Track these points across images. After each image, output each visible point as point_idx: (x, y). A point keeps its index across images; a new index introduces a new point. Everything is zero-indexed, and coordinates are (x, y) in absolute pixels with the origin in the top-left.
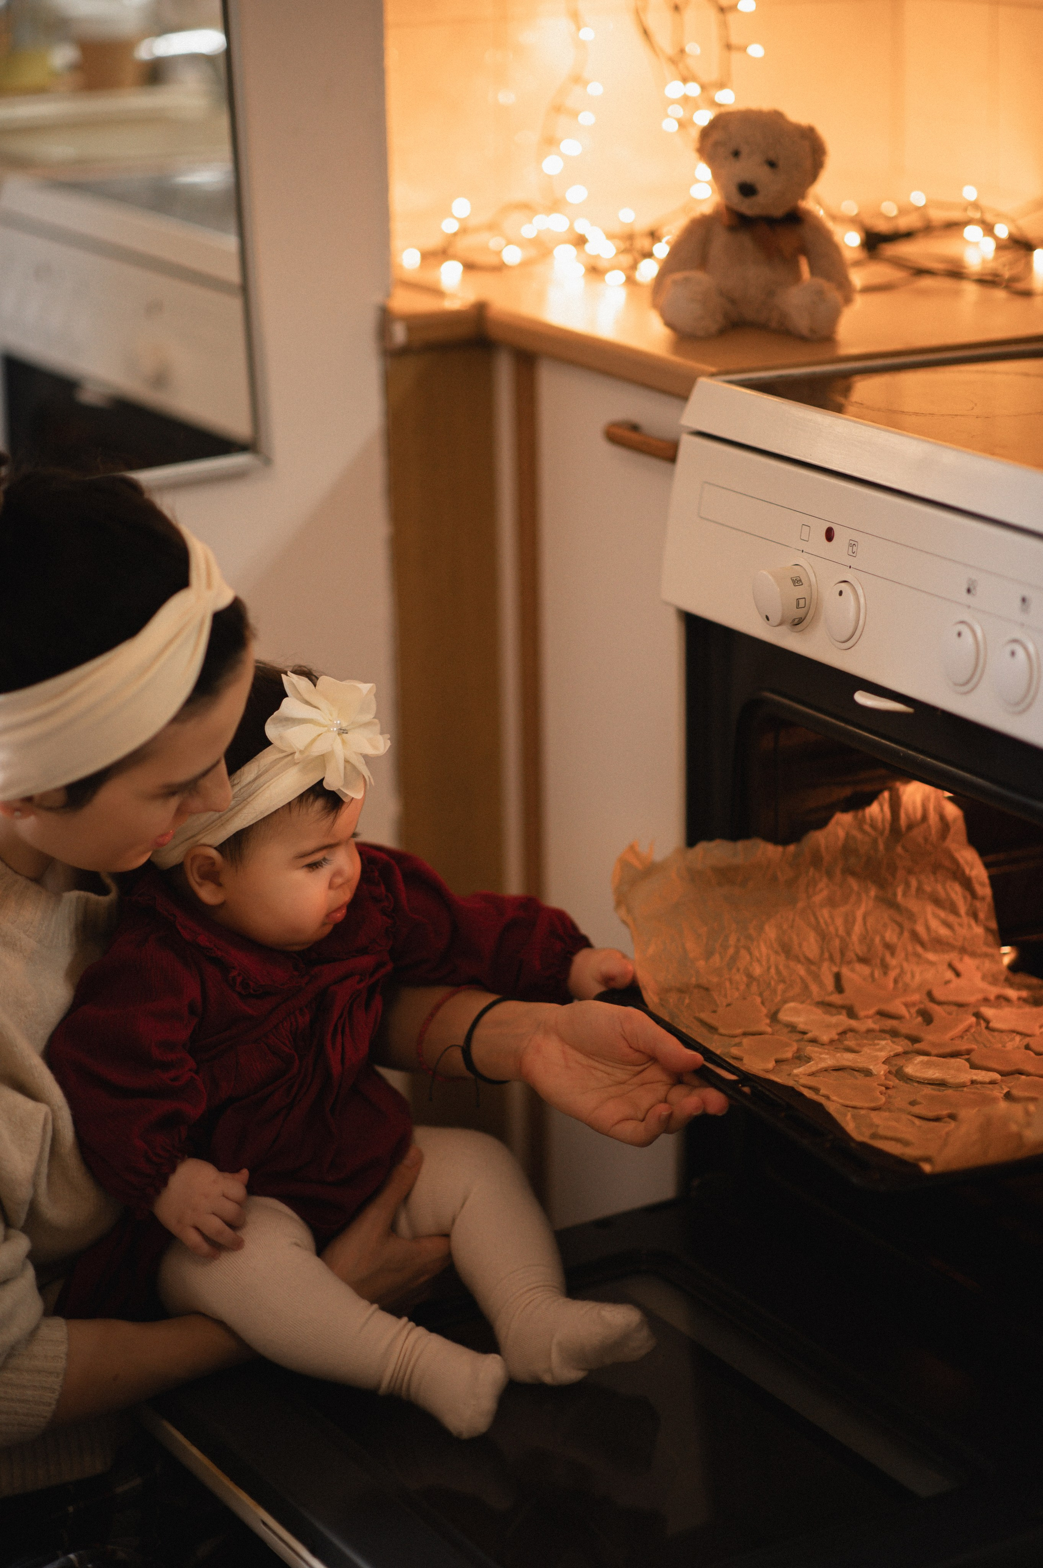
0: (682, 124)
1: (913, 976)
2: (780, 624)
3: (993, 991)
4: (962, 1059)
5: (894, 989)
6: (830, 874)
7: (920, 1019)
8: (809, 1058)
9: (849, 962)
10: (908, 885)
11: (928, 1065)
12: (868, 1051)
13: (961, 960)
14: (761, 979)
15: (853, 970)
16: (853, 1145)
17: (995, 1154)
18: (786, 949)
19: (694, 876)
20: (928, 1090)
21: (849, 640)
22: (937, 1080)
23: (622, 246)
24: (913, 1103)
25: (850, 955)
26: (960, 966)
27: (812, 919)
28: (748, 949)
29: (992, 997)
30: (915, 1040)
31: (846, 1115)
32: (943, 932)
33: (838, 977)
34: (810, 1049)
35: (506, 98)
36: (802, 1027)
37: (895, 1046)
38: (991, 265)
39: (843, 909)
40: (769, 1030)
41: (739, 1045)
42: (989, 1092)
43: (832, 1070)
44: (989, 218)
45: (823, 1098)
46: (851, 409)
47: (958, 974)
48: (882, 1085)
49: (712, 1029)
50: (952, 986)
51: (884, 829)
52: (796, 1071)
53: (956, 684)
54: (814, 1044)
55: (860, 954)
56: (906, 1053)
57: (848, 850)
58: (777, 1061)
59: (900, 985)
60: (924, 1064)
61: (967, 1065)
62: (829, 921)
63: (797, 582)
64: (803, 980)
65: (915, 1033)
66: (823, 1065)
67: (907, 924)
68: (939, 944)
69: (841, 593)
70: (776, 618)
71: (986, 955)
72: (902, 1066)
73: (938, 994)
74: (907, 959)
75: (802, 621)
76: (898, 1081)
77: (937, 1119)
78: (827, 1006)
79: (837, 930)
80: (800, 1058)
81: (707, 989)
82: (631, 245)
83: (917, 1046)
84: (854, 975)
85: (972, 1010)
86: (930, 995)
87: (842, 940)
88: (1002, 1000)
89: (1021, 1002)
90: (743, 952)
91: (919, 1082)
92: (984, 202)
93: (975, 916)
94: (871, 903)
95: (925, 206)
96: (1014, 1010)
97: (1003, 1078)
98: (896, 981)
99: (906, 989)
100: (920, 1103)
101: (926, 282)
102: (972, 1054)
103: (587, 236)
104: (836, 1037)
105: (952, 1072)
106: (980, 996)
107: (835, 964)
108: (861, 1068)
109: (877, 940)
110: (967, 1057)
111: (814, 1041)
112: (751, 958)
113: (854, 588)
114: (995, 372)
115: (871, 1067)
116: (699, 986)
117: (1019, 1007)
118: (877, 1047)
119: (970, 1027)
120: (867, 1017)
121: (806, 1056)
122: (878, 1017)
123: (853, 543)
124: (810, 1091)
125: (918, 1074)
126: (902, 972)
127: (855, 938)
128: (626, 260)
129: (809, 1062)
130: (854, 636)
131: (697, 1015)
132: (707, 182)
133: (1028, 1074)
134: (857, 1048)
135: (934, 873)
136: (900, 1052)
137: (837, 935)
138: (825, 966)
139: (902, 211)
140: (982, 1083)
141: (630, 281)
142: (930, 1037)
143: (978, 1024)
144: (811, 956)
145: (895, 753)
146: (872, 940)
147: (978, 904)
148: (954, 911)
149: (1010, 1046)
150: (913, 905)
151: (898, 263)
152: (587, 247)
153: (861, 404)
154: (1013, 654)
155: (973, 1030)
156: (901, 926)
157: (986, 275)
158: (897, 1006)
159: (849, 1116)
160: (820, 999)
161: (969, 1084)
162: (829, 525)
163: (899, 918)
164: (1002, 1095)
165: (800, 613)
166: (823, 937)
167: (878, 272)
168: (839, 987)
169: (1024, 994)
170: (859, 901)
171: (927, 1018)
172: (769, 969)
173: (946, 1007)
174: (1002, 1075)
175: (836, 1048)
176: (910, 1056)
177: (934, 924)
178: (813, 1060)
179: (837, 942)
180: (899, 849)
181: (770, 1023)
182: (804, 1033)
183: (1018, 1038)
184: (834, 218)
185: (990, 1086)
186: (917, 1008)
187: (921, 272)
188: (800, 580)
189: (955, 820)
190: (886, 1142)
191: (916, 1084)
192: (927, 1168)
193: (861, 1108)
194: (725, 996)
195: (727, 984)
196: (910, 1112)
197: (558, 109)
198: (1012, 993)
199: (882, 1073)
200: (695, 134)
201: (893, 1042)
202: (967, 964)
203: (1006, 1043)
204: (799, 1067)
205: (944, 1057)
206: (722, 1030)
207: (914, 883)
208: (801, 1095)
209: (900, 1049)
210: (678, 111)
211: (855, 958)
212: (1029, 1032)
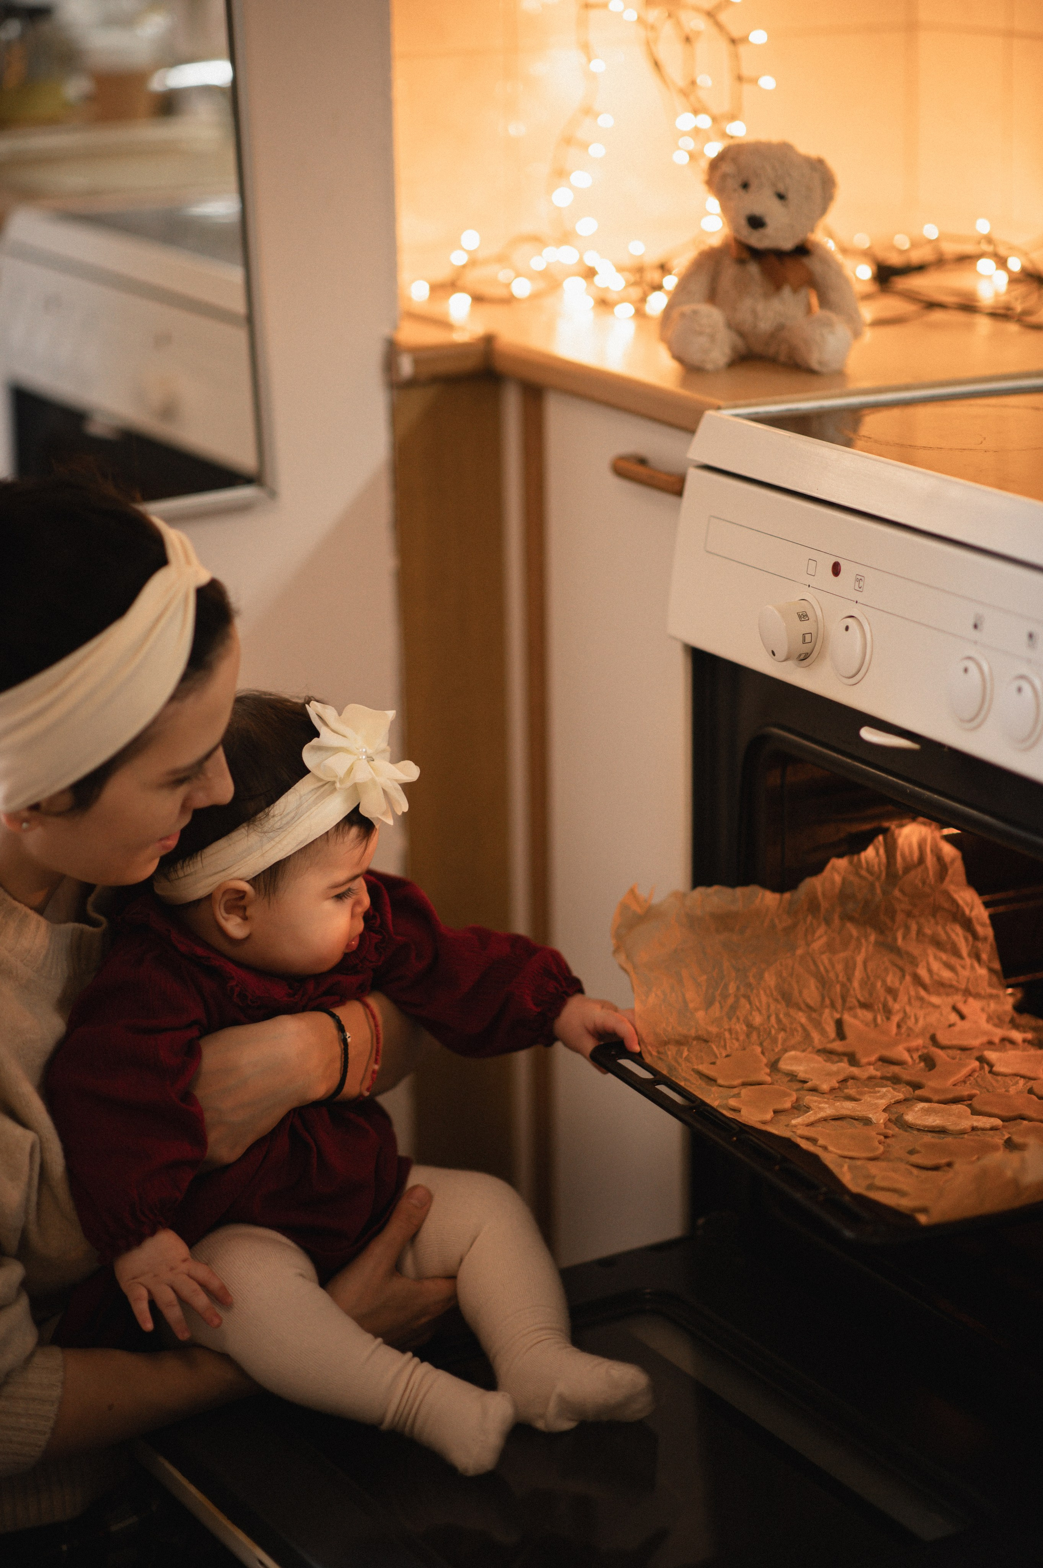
0: (692, 156)
1: (917, 1020)
2: (786, 660)
3: (998, 1033)
4: (964, 1105)
5: (896, 1034)
6: (828, 922)
7: (922, 1064)
8: (808, 1108)
9: (851, 1009)
10: (907, 928)
11: (927, 1112)
12: (869, 1099)
13: (965, 1002)
14: (762, 1028)
15: (855, 1016)
16: (847, 1198)
17: (992, 1204)
18: (786, 998)
19: (693, 922)
20: (928, 1138)
21: (855, 676)
22: (938, 1127)
23: (632, 278)
24: (911, 1152)
25: (852, 1001)
26: (965, 1009)
27: (812, 967)
28: (747, 997)
29: (996, 1040)
30: (917, 1086)
31: (842, 1166)
32: (946, 974)
33: (839, 1024)
34: (809, 1099)
35: (516, 129)
36: (802, 1076)
37: (896, 1093)
38: (1003, 298)
39: (842, 955)
40: (768, 1079)
41: (738, 1095)
42: (990, 1139)
43: (831, 1119)
44: (1002, 251)
45: (821, 1149)
46: (860, 443)
47: (962, 1017)
48: (880, 1134)
49: (711, 1080)
50: (956, 1029)
51: (881, 871)
52: (794, 1122)
53: (962, 720)
54: (814, 1093)
55: (862, 999)
56: (906, 1100)
57: (844, 896)
58: (776, 1112)
59: (903, 1030)
60: (925, 1110)
61: (969, 1111)
62: (829, 967)
63: (803, 617)
64: (802, 1025)
65: (915, 1079)
66: (822, 1114)
67: (908, 968)
68: (943, 987)
69: (847, 628)
70: (781, 653)
71: (991, 996)
72: (903, 1114)
73: (942, 1039)
74: (910, 1002)
75: (809, 656)
76: (897, 1129)
77: (936, 1168)
78: (828, 1053)
79: (837, 976)
80: (799, 1108)
81: (706, 1041)
82: (641, 277)
83: (918, 1092)
84: (855, 1021)
85: (976, 1054)
86: (933, 1038)
87: (843, 985)
88: (1007, 1044)
89: (1026, 1044)
90: (743, 1001)
91: (919, 1130)
92: (996, 236)
93: (978, 958)
94: (871, 948)
95: (937, 240)
96: (1018, 1053)
97: (1006, 1124)
98: (899, 1026)
99: (910, 1033)
100: (918, 1152)
101: (937, 316)
102: (975, 1099)
103: (597, 269)
104: (837, 1085)
105: (953, 1118)
106: (984, 1039)
107: (836, 1010)
108: (861, 1117)
109: (879, 984)
110: (969, 1102)
111: (814, 1090)
112: (751, 1007)
113: (860, 622)
114: (1005, 406)
115: (871, 1116)
116: (698, 1038)
117: (1024, 1050)
118: (878, 1094)
119: (974, 1071)
120: (870, 1064)
121: (805, 1106)
122: (880, 1063)
123: (859, 577)
124: (809, 1143)
125: (919, 1122)
126: (906, 1016)
127: (856, 984)
128: (635, 293)
129: (808, 1112)
130: (860, 672)
131: (696, 1067)
132: (717, 215)
133: (1030, 1119)
134: (858, 1097)
135: (934, 916)
136: (901, 1099)
137: (838, 982)
138: (827, 1011)
139: (914, 245)
140: (983, 1129)
141: (640, 314)
142: (933, 1083)
143: (982, 1068)
144: (811, 1003)
145: (902, 791)
146: (873, 986)
147: (980, 945)
148: (957, 953)
149: (1012, 1090)
150: (914, 949)
151: (910, 296)
152: (597, 279)
153: (870, 438)
154: (1020, 690)
155: (976, 1074)
156: (902, 970)
157: (999, 308)
158: (900, 1052)
159: (845, 1168)
160: (820, 1047)
161: (970, 1130)
162: (835, 560)
163: (900, 962)
164: (1002, 1142)
165: (805, 649)
166: (823, 982)
167: (891, 305)
168: (841, 1034)
169: (1029, 1036)
170: (858, 947)
171: (929, 1062)
172: (769, 1017)
173: (950, 1052)
174: (1003, 1121)
175: (836, 1097)
176: (911, 1103)
177: (936, 966)
178: (812, 1110)
179: (838, 988)
180: (897, 893)
181: (770, 1072)
182: (805, 1082)
183: (1022, 1082)
184: (844, 251)
185: (991, 1132)
186: (920, 1053)
187: (932, 305)
188: (807, 615)
189: (953, 861)
190: (883, 1193)
191: (915, 1132)
192: (923, 1219)
193: (858, 1159)
194: (725, 1047)
195: (727, 1035)
196: (909, 1161)
197: (568, 141)
198: (1017, 1036)
199: (882, 1121)
200: (704, 165)
201: (894, 1089)
202: (972, 1007)
203: (1009, 1088)
204: (798, 1117)
205: (945, 1104)
206: (720, 1081)
207: (914, 927)
208: (797, 1146)
209: (900, 1096)
210: (690, 144)
211: (856, 1003)
212: (1032, 1075)
